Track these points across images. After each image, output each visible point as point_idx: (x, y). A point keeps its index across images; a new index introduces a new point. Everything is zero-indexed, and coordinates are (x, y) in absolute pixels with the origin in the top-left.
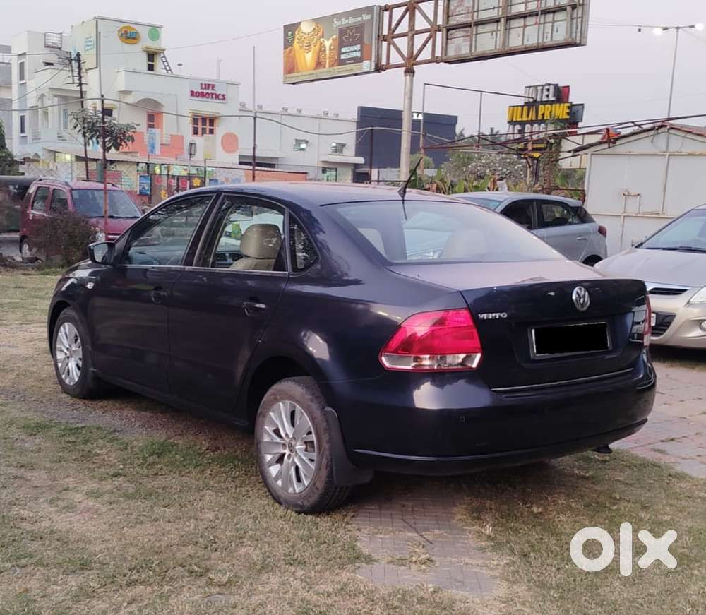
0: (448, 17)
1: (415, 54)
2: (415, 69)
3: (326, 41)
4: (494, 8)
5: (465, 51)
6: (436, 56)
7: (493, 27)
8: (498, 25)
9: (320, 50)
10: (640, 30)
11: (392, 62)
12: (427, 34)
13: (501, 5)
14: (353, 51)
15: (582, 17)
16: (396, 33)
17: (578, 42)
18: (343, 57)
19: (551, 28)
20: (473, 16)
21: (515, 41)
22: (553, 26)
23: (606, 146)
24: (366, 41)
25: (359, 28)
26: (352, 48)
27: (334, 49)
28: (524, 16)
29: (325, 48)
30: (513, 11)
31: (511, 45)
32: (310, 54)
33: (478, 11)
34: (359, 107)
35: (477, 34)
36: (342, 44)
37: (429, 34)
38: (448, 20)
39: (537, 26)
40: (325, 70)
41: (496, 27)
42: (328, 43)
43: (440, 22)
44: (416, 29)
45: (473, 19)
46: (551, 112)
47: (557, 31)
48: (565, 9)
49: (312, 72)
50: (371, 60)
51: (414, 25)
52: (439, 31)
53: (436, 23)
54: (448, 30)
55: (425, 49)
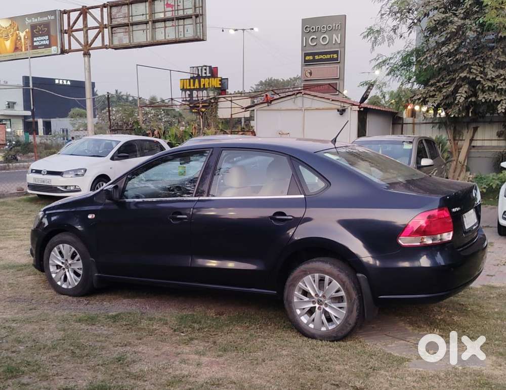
0: (111, 19)
1: (89, 43)
2: (91, 53)
3: (21, 33)
4: (143, 15)
5: (126, 41)
6: (105, 44)
7: (144, 26)
8: (147, 26)
9: (17, 39)
10: (223, 31)
11: (73, 48)
12: (97, 30)
13: (148, 13)
14: (43, 40)
15: (202, 23)
16: (74, 28)
17: (202, 38)
18: (35, 44)
19: (182, 29)
20: (129, 19)
21: (160, 37)
22: (184, 27)
23: (267, 104)
24: (52, 33)
25: (47, 25)
26: (42, 38)
27: (27, 39)
28: (164, 20)
29: (21, 38)
30: (156, 17)
31: (157, 39)
32: (9, 41)
33: (132, 16)
34: (23, 77)
35: (133, 31)
36: (33, 35)
37: (98, 29)
38: (111, 21)
39: (174, 27)
40: (21, 52)
41: (145, 27)
42: (22, 35)
43: (106, 22)
44: (89, 26)
45: (129, 21)
46: (209, 83)
47: (187, 31)
48: (191, 17)
49: (11, 54)
50: (57, 47)
51: (87, 24)
52: (106, 28)
53: (103, 23)
54: (112, 28)
55: (97, 39)
